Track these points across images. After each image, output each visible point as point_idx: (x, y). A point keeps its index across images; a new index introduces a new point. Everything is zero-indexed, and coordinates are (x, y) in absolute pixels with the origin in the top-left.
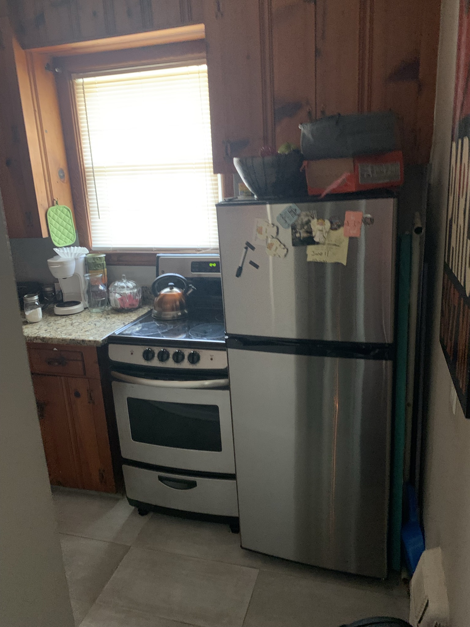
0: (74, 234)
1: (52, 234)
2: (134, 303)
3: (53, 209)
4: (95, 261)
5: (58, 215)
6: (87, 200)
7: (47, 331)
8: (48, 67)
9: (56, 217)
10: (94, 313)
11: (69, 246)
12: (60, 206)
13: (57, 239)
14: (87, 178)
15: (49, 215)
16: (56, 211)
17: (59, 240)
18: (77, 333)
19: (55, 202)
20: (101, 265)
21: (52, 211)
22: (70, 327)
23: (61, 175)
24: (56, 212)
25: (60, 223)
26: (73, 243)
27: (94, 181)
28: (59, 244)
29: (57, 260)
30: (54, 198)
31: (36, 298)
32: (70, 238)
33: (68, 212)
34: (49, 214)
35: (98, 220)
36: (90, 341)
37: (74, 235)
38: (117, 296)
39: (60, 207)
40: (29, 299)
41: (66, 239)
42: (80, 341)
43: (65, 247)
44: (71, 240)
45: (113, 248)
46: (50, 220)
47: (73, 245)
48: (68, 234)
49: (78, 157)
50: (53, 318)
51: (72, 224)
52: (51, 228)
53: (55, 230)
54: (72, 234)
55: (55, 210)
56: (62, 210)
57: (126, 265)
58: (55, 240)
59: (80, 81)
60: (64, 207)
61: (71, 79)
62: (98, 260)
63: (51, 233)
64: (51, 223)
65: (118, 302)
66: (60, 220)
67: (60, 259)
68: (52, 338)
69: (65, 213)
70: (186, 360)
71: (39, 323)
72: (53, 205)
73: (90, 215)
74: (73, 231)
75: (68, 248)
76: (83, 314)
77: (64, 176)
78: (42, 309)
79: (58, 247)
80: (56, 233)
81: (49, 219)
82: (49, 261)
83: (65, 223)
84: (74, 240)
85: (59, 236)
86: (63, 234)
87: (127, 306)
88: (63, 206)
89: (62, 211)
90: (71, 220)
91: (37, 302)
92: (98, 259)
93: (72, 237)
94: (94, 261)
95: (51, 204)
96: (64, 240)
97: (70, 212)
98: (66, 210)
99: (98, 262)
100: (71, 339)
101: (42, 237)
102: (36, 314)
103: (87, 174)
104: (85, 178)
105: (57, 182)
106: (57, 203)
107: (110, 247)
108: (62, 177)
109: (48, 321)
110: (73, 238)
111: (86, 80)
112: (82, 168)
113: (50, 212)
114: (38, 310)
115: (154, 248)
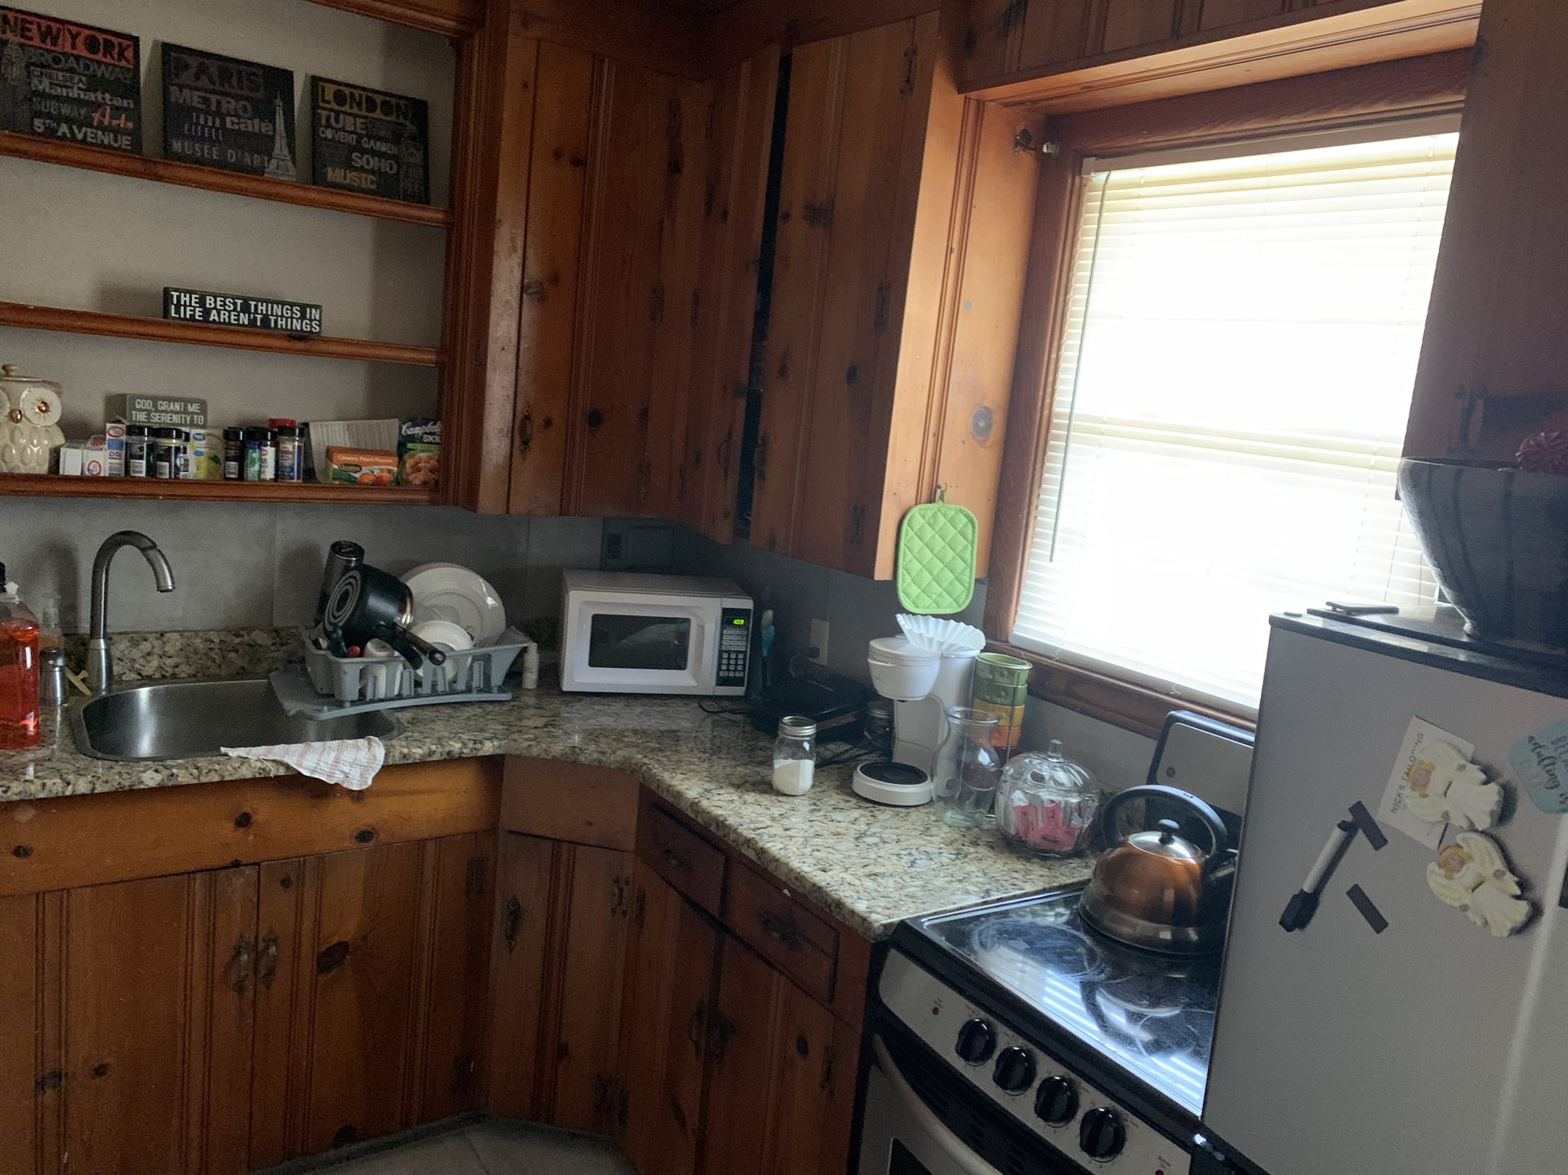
0: (969, 587)
1: (903, 575)
2: (1060, 835)
3: (926, 509)
4: (994, 676)
5: (937, 529)
6: (1035, 502)
7: (788, 833)
8: (1025, 141)
9: (929, 532)
10: (946, 824)
11: (946, 617)
12: (949, 506)
13: (915, 590)
14: (1051, 442)
15: (909, 524)
16: (934, 516)
17: (920, 593)
18: (847, 869)
19: (939, 491)
20: (1007, 694)
21: (919, 516)
22: (846, 845)
23: (982, 424)
24: (932, 520)
25: (937, 549)
26: (959, 610)
27: (1065, 453)
28: (917, 607)
29: (895, 649)
30: (940, 482)
31: (809, 731)
32: (955, 596)
33: (970, 525)
34: (910, 520)
35: (1048, 564)
36: (853, 912)
37: (969, 592)
38: (1019, 798)
39: (950, 509)
40: (790, 730)
41: (940, 595)
42: (834, 900)
43: (936, 616)
44: (955, 600)
45: (1063, 652)
46: (908, 538)
47: (958, 617)
48: (951, 583)
49: (1043, 381)
50: (836, 799)
51: (972, 560)
52: (904, 560)
53: (916, 566)
54: (964, 586)
55: (930, 513)
56: (952, 518)
57: (1083, 712)
58: (908, 592)
59: (1101, 177)
60: (961, 511)
61: (1078, 170)
62: (1002, 675)
63: (901, 570)
64: (909, 545)
65: (1013, 817)
66: (939, 543)
67: (907, 645)
68: (777, 860)
69: (960, 526)
70: (1075, 1125)
71: (796, 800)
72: (931, 500)
73: (1031, 547)
74: (967, 579)
75: (941, 620)
76: (914, 815)
77: (989, 427)
78: (817, 766)
79: (908, 613)
80: (917, 574)
81: (906, 535)
82: (875, 644)
83: (950, 554)
84: (963, 603)
85: (925, 584)
86: (937, 580)
87: (1034, 838)
88: (958, 507)
89: (952, 522)
90: (973, 547)
91: (808, 741)
92: (1006, 673)
93: (962, 593)
94: (991, 677)
95: (925, 495)
96: (934, 596)
97: (974, 527)
98: (965, 520)
99: (1004, 682)
100: (814, 885)
101: (872, 577)
102: (795, 773)
103: (1053, 431)
104: (1046, 443)
105: (963, 442)
106: (942, 498)
107: (1057, 648)
108: (980, 432)
109: (818, 803)
110: (963, 597)
111: (1117, 176)
112: (1046, 412)
113: (914, 515)
114: (802, 764)
115: (1178, 687)
